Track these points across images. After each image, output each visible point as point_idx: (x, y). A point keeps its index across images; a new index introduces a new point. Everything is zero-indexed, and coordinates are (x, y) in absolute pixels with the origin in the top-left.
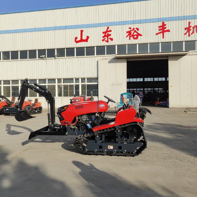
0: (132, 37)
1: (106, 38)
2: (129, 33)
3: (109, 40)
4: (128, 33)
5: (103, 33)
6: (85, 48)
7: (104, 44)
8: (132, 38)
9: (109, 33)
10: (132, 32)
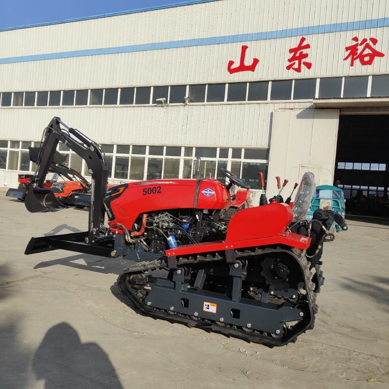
0: (358, 60)
1: (297, 62)
2: (353, 50)
3: (303, 66)
4: (349, 51)
5: (291, 51)
6: (248, 84)
7: (292, 75)
8: (357, 62)
9: (305, 51)
10: (360, 48)
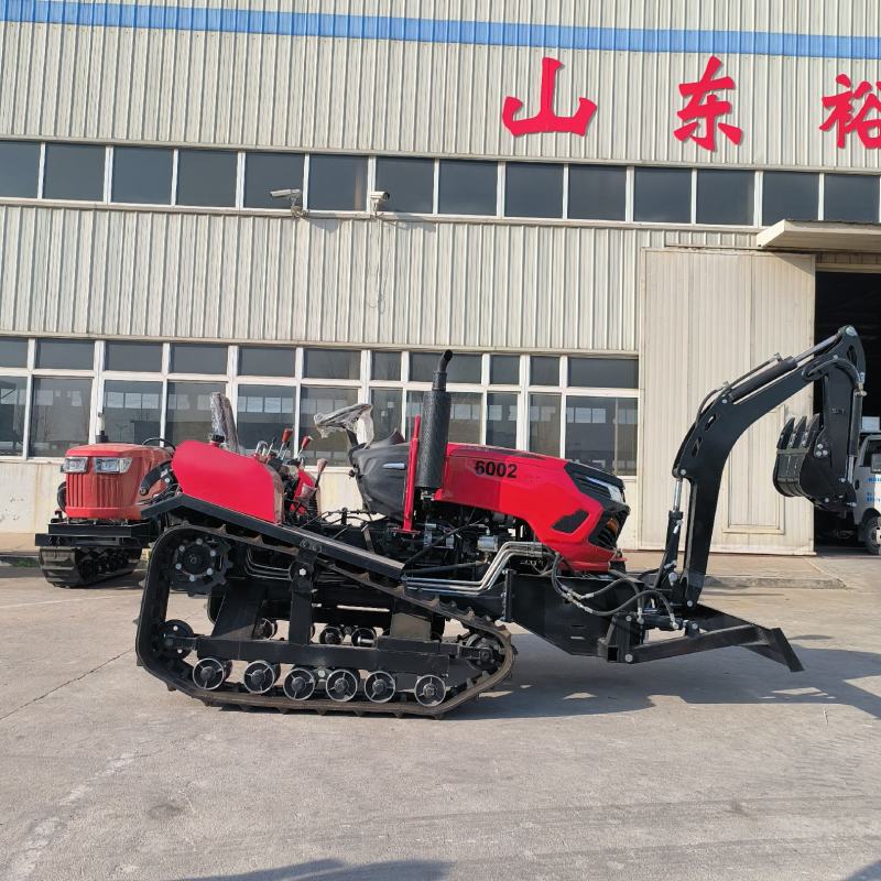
1: (703, 122)
6: (566, 169)
7: (690, 154)
8: (853, 138)
9: (722, 95)
10: (858, 105)
